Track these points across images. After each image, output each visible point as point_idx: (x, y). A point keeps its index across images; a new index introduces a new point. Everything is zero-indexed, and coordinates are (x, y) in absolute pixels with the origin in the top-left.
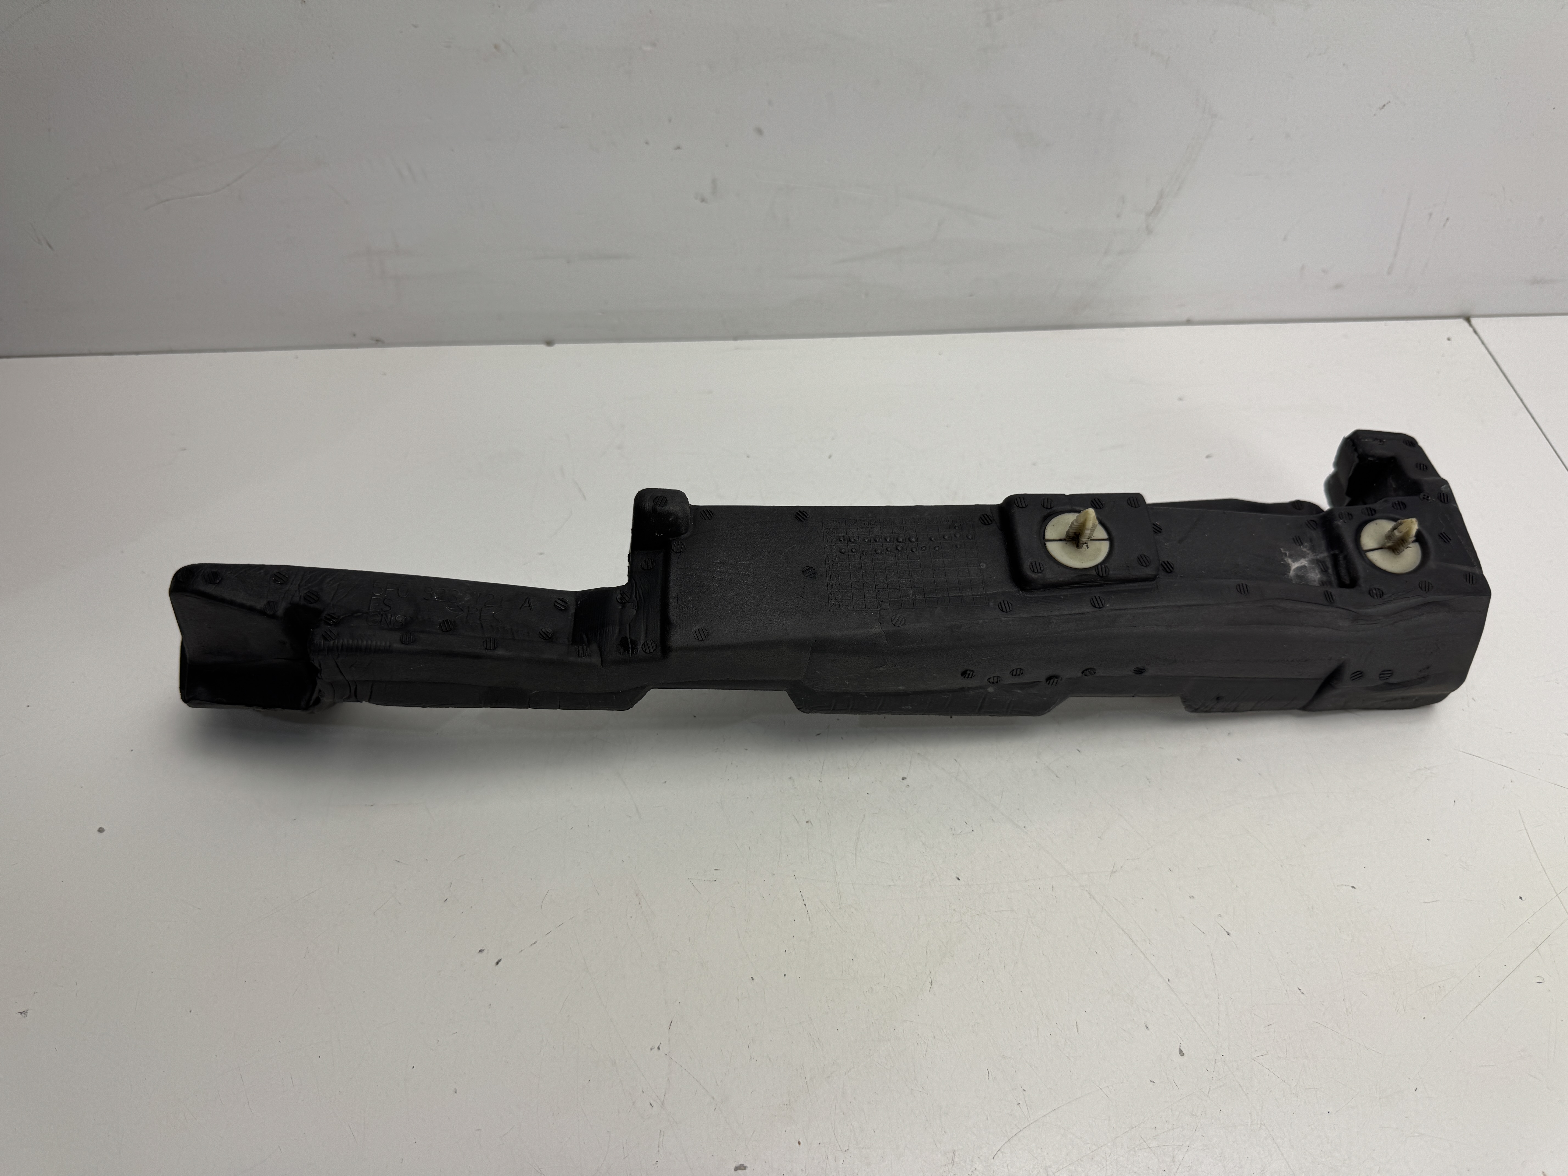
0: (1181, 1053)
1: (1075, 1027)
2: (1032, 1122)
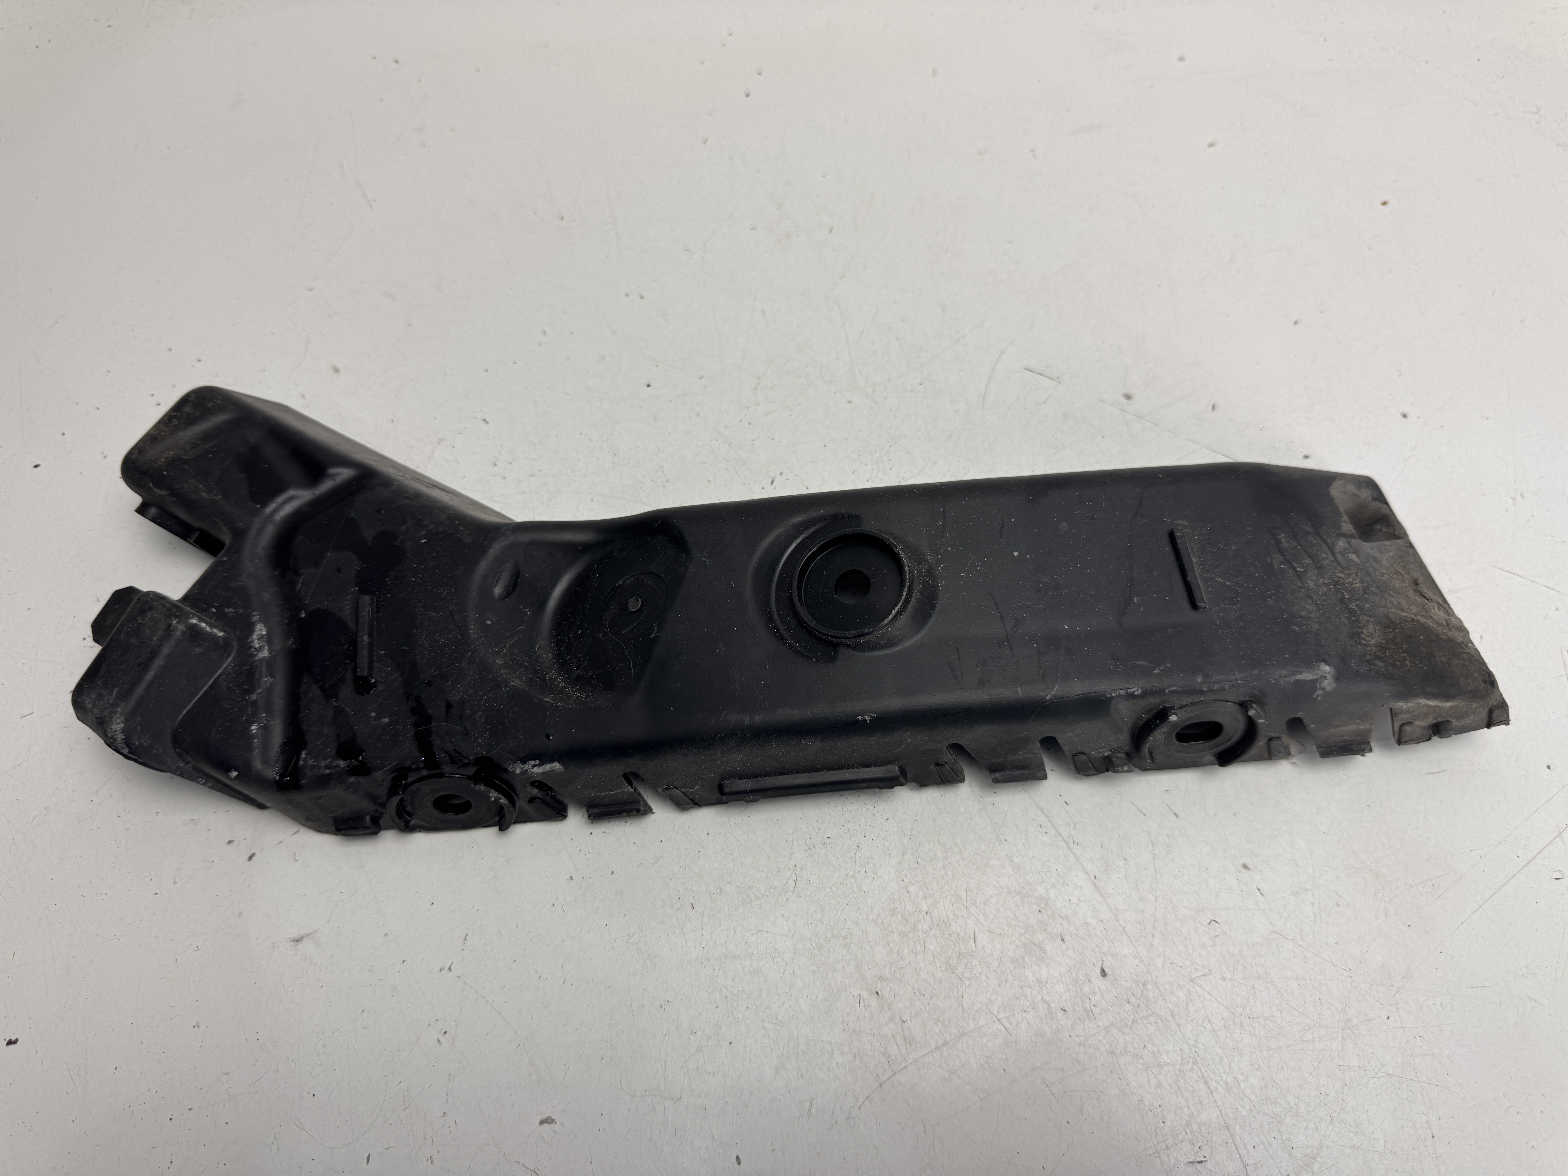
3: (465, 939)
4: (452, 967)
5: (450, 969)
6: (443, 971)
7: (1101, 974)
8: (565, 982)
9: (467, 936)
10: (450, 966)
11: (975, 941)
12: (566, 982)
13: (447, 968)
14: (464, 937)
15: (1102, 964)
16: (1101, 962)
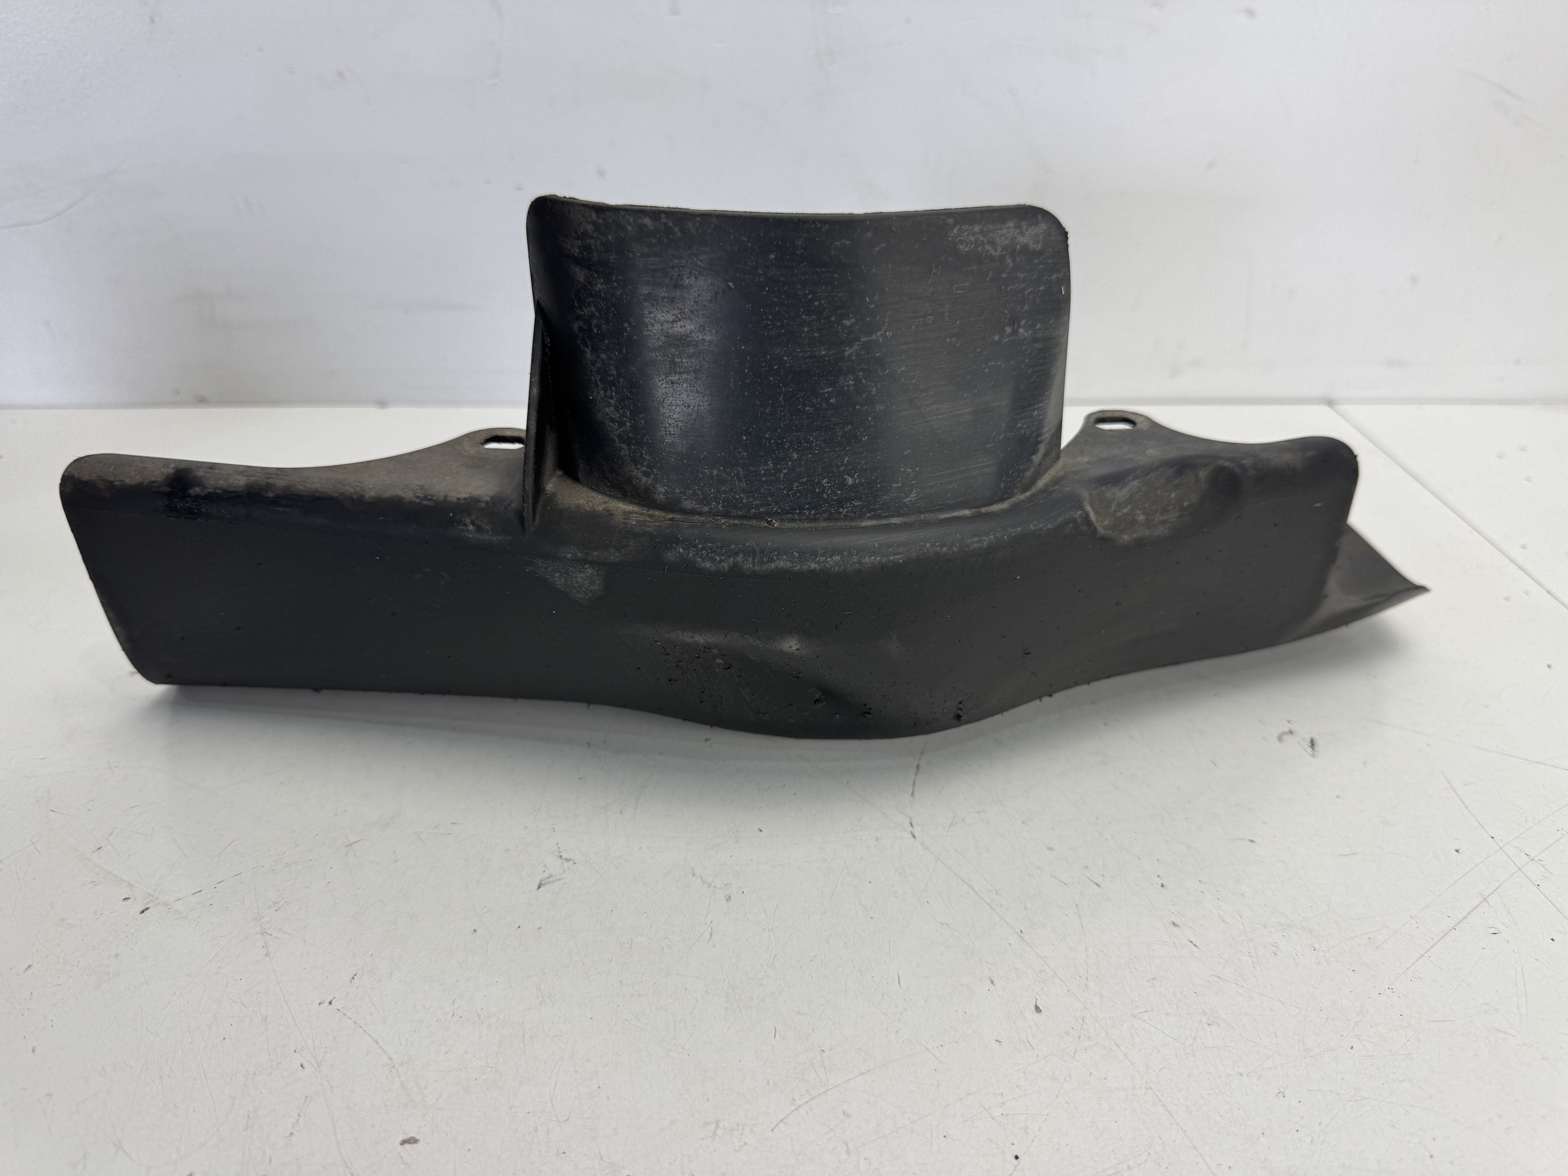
0: (1038, 1009)
1: (897, 980)
2: (830, 1087)
3: (353, 978)
4: (332, 1002)
5: (330, 1003)
6: (321, 1005)
7: (1036, 1010)
8: (453, 1015)
9: (355, 975)
10: (331, 1001)
11: (899, 983)
12: (455, 1015)
13: (327, 1002)
14: (352, 976)
15: (1036, 1002)
16: (1035, 1000)
